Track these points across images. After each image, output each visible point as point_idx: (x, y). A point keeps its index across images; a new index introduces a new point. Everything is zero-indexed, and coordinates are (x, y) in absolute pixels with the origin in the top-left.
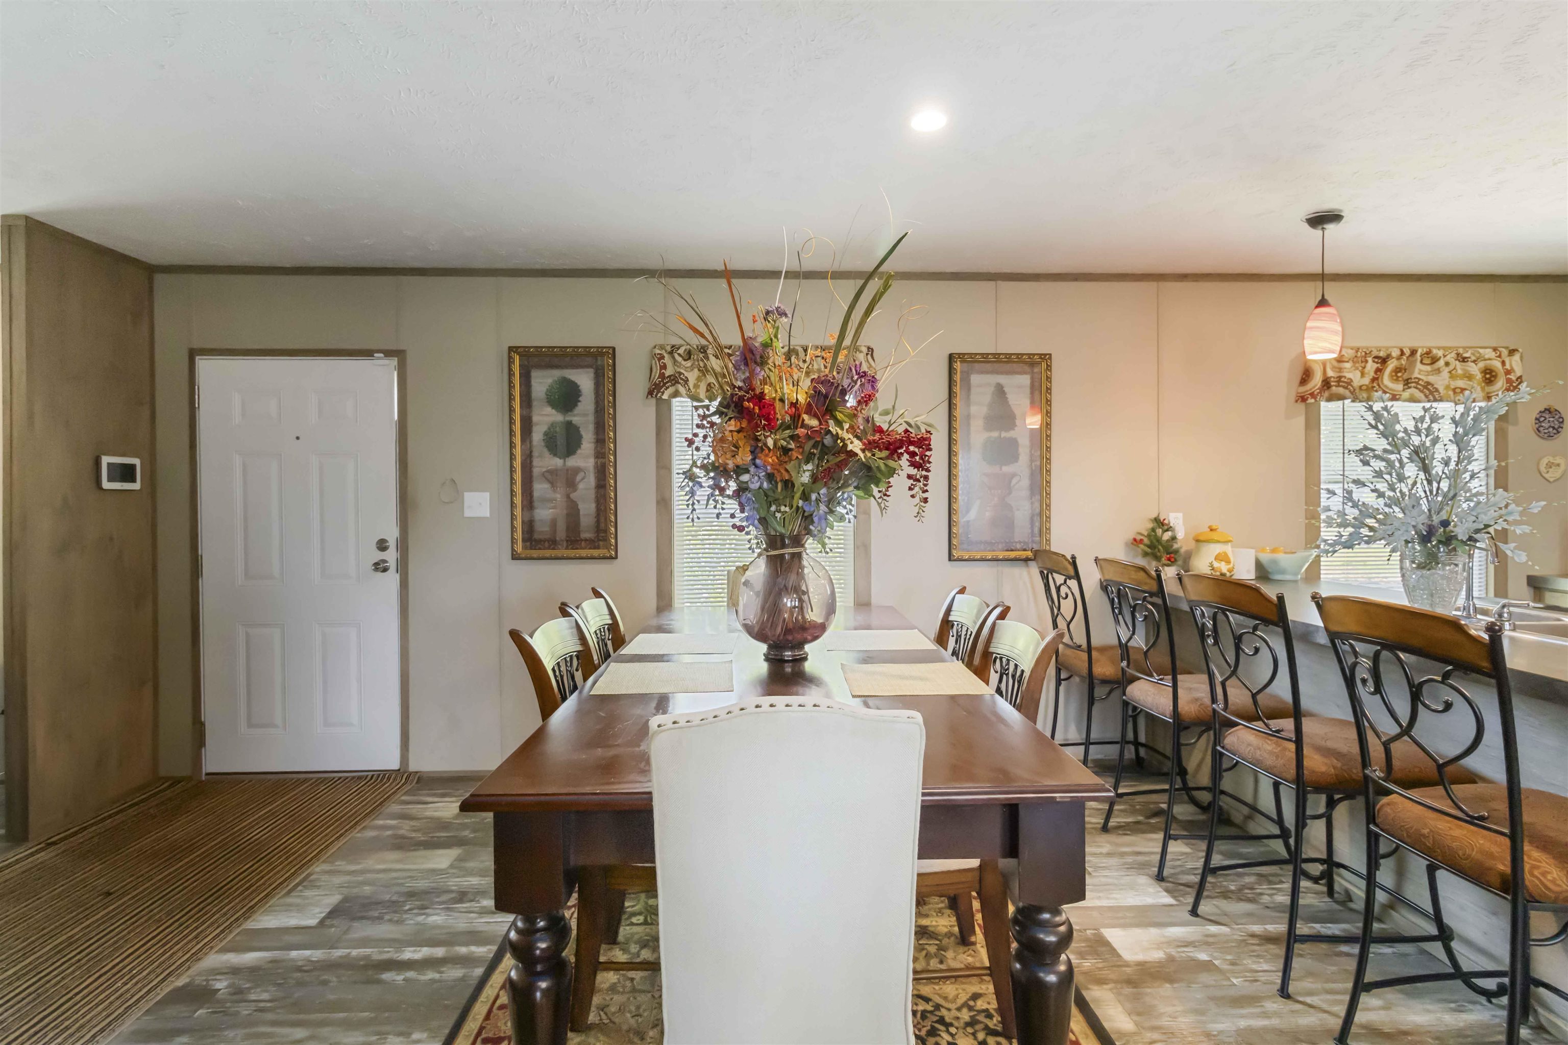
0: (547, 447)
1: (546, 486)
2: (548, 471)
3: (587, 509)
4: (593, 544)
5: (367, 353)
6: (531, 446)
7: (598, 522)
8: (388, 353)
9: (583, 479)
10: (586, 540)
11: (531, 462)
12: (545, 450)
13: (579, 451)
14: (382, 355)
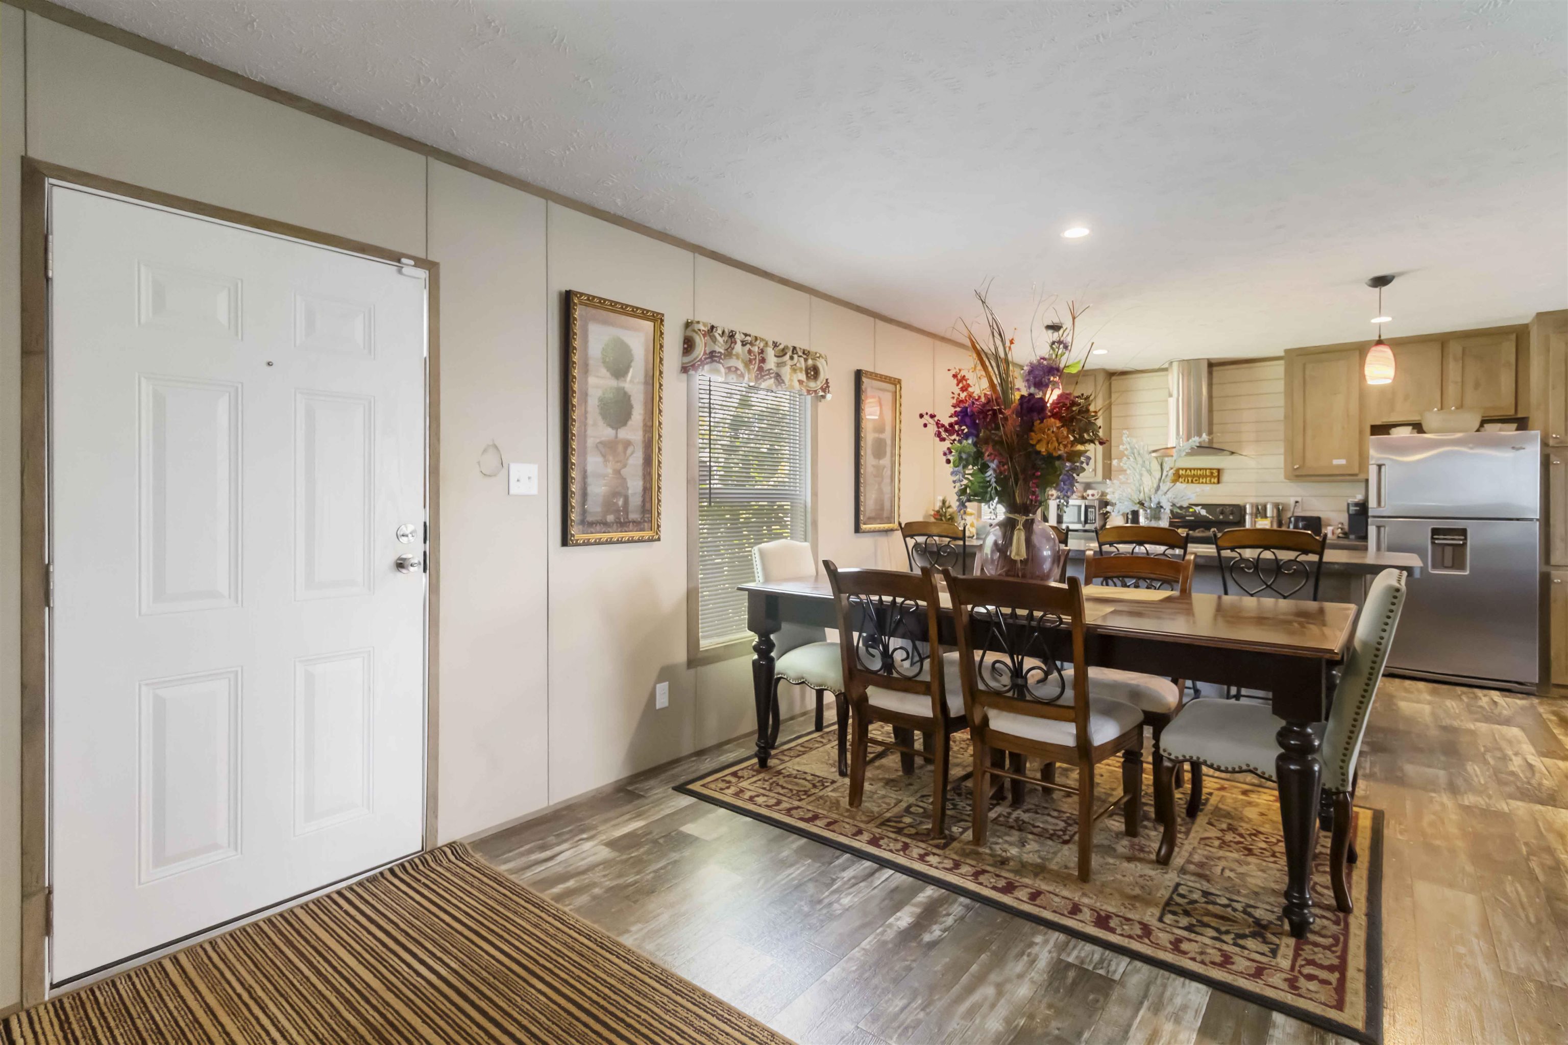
0: (601, 414)
1: (600, 459)
2: (601, 443)
3: (635, 486)
4: (638, 525)
5: (395, 257)
6: (586, 412)
7: (644, 501)
8: (420, 263)
9: (632, 453)
10: (634, 522)
11: (585, 431)
12: (599, 418)
13: (630, 423)
14: (412, 263)
